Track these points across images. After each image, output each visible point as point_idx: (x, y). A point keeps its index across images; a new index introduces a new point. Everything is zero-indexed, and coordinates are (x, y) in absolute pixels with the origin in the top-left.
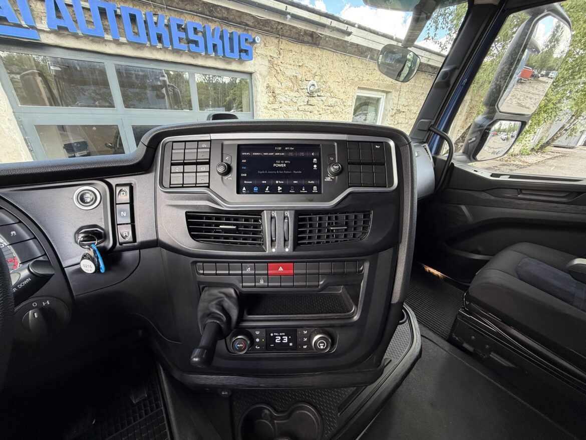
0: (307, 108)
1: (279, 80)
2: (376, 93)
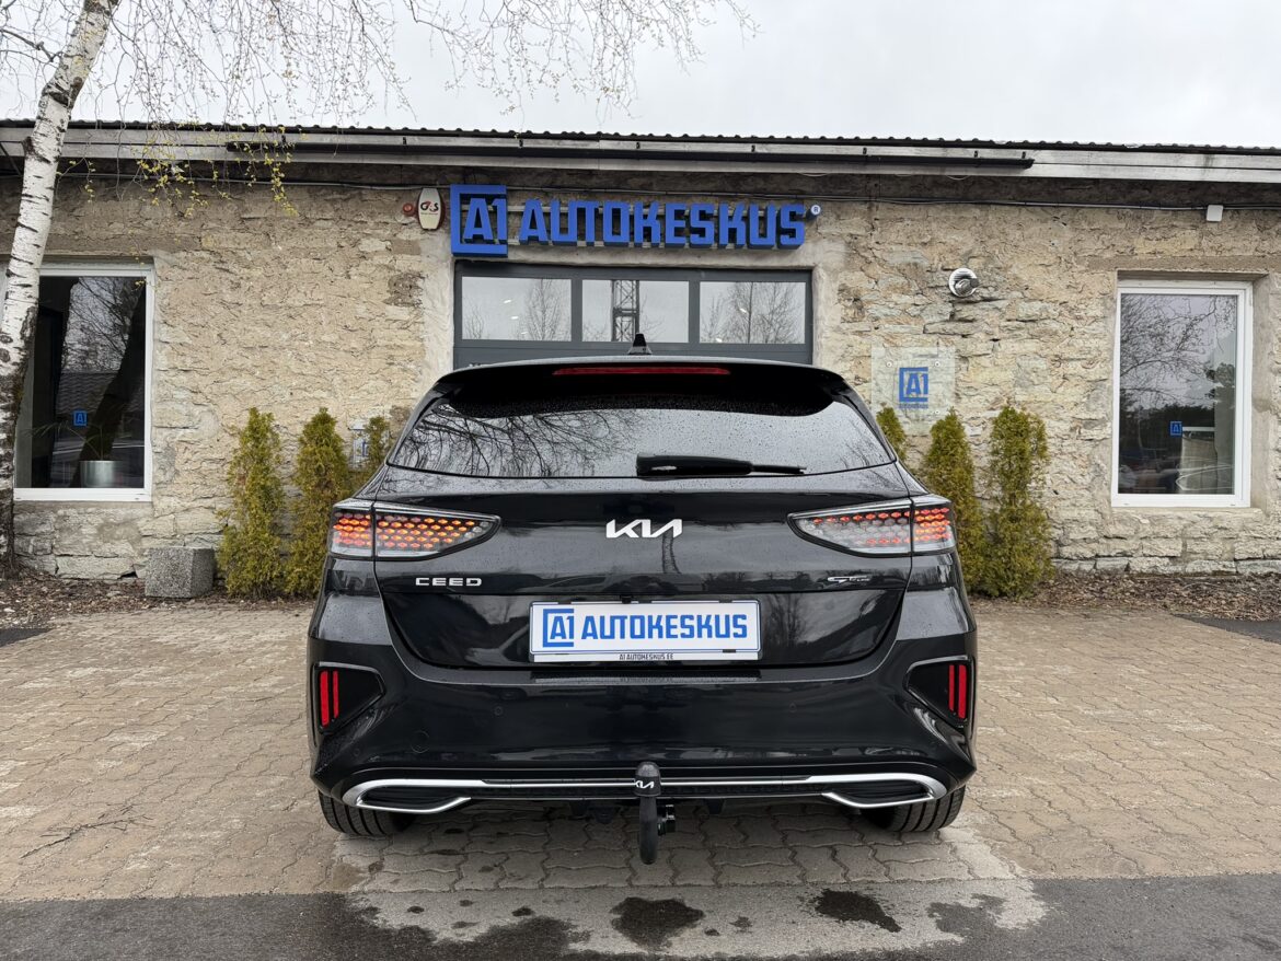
0: (949, 327)
1: (872, 275)
2: (1210, 284)
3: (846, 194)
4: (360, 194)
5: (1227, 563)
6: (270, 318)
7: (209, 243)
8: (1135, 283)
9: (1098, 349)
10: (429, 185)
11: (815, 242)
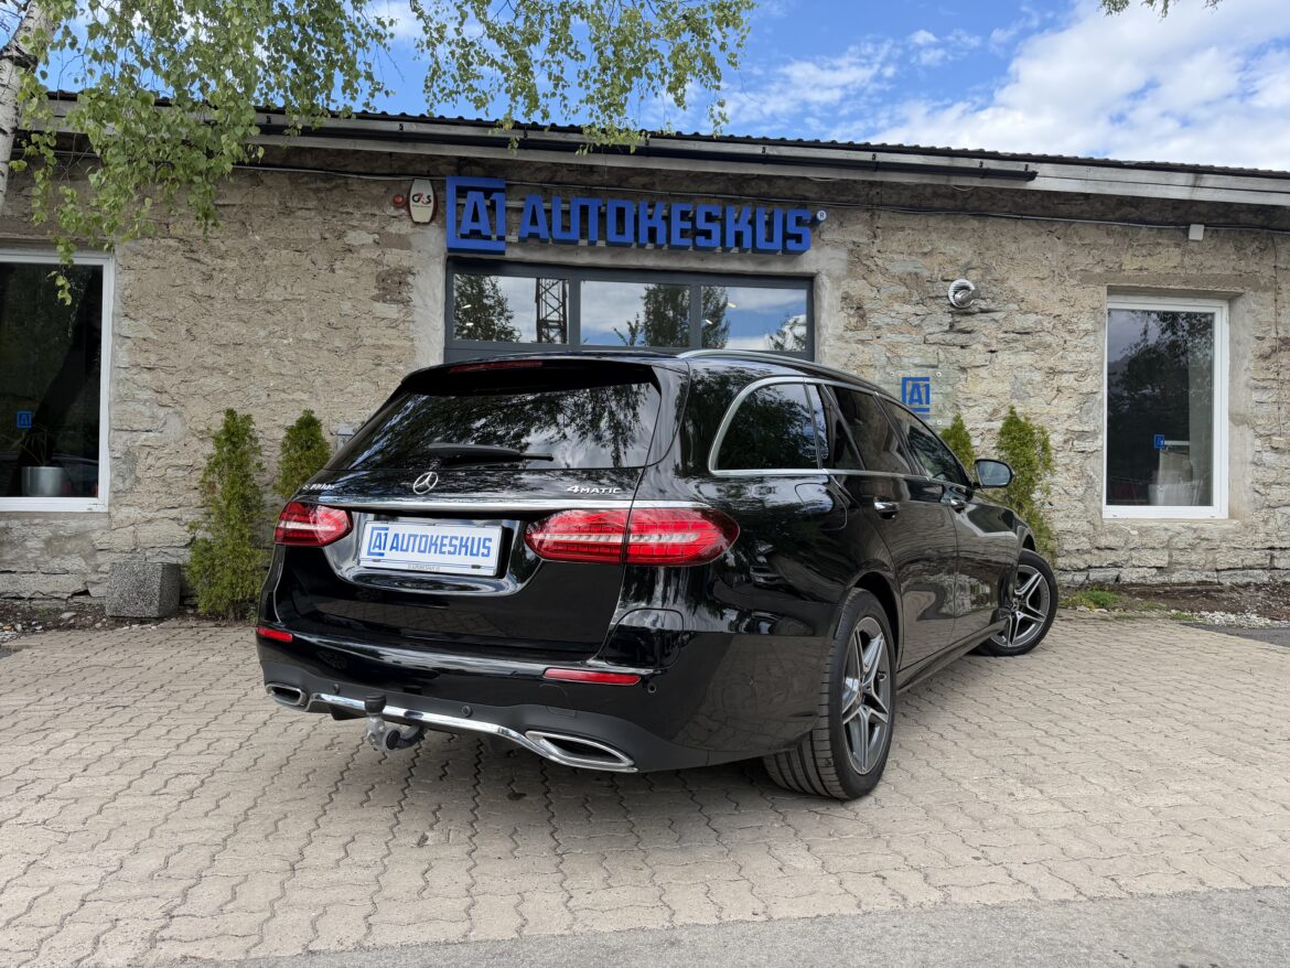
0: (949, 337)
1: (874, 284)
2: (1190, 301)
3: (849, 201)
4: (346, 183)
5: (1209, 573)
6: (245, 312)
7: (178, 230)
8: (1121, 298)
9: (1089, 362)
10: (420, 175)
11: (818, 249)
